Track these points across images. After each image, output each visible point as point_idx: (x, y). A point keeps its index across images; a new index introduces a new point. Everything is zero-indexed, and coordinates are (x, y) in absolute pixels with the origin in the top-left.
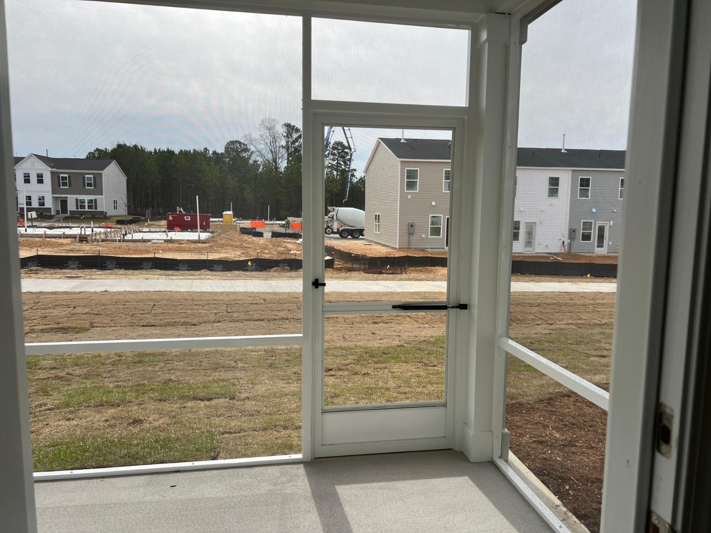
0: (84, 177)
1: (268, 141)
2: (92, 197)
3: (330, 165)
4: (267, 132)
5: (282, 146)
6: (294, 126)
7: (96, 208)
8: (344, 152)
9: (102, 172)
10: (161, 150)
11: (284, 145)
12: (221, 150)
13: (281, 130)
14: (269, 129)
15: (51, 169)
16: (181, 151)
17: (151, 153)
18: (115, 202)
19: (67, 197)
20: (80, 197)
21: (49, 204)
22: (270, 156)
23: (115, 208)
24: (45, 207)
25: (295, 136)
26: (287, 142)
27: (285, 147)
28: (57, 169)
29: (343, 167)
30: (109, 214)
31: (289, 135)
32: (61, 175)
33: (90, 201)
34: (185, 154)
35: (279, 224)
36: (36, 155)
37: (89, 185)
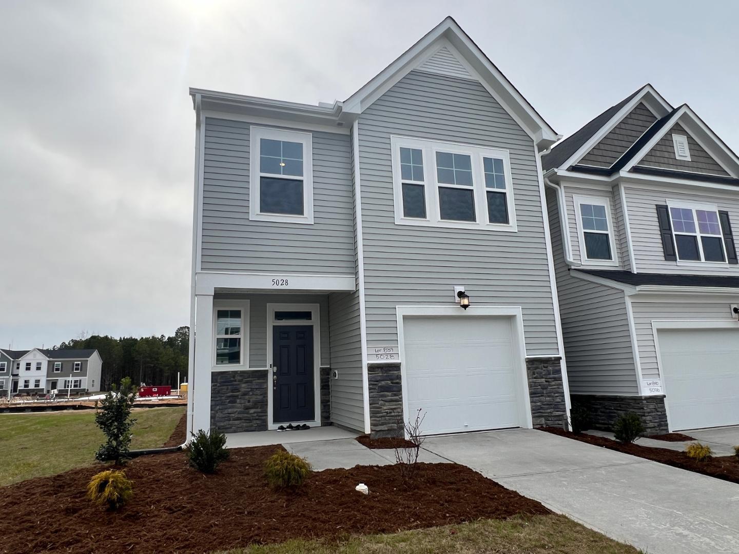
0: (73, 364)
2: (78, 378)
7: (80, 387)
9: (88, 359)
10: (126, 338)
12: (173, 335)
15: (48, 359)
16: (142, 338)
17: (116, 341)
18: (93, 381)
19: (58, 380)
20: (67, 379)
21: (43, 385)
23: (93, 386)
24: (40, 388)
28: (53, 358)
30: (89, 391)
32: (76, 363)
33: (76, 381)
34: (146, 341)
36: (38, 349)
37: (57, 370)
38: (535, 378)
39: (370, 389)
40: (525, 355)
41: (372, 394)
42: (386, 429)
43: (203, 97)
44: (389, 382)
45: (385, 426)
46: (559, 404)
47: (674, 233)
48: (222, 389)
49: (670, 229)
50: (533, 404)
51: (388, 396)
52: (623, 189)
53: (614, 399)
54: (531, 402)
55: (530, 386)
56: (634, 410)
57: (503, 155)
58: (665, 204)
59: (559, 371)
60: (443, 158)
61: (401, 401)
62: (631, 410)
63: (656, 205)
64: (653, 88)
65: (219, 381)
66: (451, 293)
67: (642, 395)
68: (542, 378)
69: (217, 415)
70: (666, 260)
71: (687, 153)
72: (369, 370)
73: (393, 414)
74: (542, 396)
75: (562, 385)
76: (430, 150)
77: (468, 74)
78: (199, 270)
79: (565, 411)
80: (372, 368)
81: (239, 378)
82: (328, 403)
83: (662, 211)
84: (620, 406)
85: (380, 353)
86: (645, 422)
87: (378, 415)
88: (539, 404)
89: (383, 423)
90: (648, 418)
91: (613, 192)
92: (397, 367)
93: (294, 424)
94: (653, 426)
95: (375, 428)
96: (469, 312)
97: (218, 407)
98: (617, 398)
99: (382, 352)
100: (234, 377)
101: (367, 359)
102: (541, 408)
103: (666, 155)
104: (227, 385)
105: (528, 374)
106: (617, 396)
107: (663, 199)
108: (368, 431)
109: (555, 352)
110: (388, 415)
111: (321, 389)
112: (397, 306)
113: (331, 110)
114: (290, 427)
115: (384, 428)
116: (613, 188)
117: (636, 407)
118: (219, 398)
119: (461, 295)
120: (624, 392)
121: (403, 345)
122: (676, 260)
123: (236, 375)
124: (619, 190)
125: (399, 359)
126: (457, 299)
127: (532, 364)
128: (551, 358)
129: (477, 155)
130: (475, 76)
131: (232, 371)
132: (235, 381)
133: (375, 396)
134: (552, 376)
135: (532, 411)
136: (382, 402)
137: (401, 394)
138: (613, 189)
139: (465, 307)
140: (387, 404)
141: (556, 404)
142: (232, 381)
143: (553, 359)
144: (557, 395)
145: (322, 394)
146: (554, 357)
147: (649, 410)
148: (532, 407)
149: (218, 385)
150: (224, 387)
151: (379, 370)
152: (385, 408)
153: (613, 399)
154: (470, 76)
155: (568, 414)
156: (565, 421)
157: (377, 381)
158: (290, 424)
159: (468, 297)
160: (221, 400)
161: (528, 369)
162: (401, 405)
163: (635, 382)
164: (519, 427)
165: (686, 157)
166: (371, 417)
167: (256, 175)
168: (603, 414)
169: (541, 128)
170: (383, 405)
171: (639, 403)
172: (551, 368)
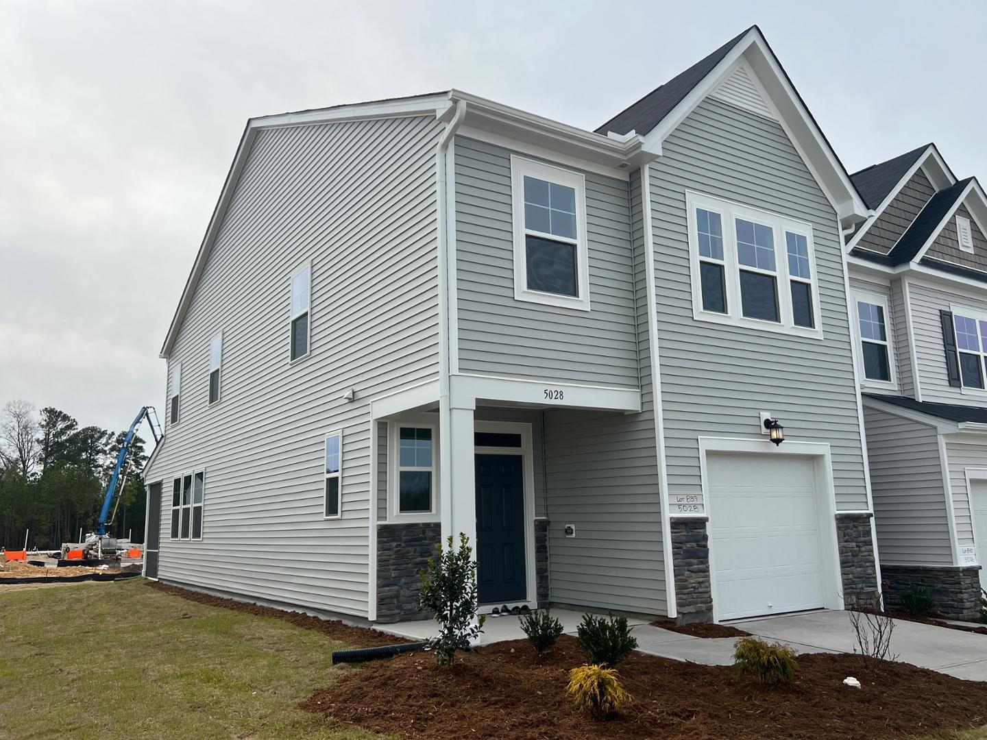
1: (14, 434)
3: (112, 466)
4: (15, 420)
5: (38, 441)
6: (61, 412)
8: (136, 446)
11: (41, 439)
13: (38, 418)
14: (18, 416)
22: (15, 455)
25: (61, 425)
26: (47, 434)
27: (42, 441)
29: (133, 468)
31: (51, 424)
35: (47, 554)
38: (846, 541)
39: (674, 554)
40: (835, 510)
41: (677, 561)
42: (694, 611)
43: (468, 105)
44: (694, 545)
45: (692, 606)
46: (871, 576)
47: (959, 350)
48: (408, 552)
49: (954, 345)
50: (846, 577)
51: (694, 565)
52: (907, 285)
53: (916, 570)
54: (843, 574)
55: (841, 553)
56: (945, 586)
57: (804, 230)
58: (949, 310)
59: (869, 533)
60: (744, 228)
61: (708, 571)
62: (940, 585)
63: (940, 310)
64: (936, 150)
65: (404, 538)
66: (756, 422)
67: (959, 566)
68: (852, 541)
69: (402, 592)
70: (950, 385)
71: (971, 244)
72: (672, 528)
73: (701, 590)
74: (853, 566)
75: (872, 551)
76: (730, 214)
77: (766, 109)
78: (455, 370)
79: (876, 586)
80: (676, 524)
81: (430, 534)
82: (546, 574)
83: (946, 318)
84: (922, 581)
85: (682, 502)
86: (961, 601)
87: (685, 591)
88: (850, 576)
89: (690, 602)
90: (965, 596)
91: (893, 288)
92: (701, 523)
93: (510, 606)
94: (969, 606)
95: (682, 610)
96: (782, 448)
97: (403, 580)
98: (920, 570)
99: (685, 502)
100: (424, 532)
101: (669, 512)
102: (853, 582)
103: (950, 243)
104: (414, 546)
105: (838, 536)
106: (919, 567)
107: (946, 303)
108: (673, 613)
109: (864, 506)
110: (696, 591)
111: (536, 552)
112: (699, 437)
113: (621, 145)
114: (505, 609)
115: (691, 609)
116: (891, 282)
117: (948, 582)
118: (405, 566)
119: (768, 424)
120: (934, 562)
121: (708, 491)
122: (960, 387)
123: (427, 530)
124: (901, 286)
125: (704, 512)
126: (764, 430)
127: (843, 520)
128: (862, 514)
129: (781, 227)
130: (774, 115)
131: (423, 524)
132: (426, 539)
133: (680, 563)
134: (862, 539)
135: (843, 585)
136: (689, 573)
137: (708, 562)
138: (891, 284)
139: (778, 441)
140: (693, 575)
141: (868, 576)
142: (419, 540)
143: (865, 516)
144: (868, 564)
145: (538, 560)
146: (866, 514)
147: (966, 586)
148: (843, 580)
149: (403, 544)
150: (410, 548)
151: (683, 527)
152: (692, 581)
153: (911, 570)
154: (770, 113)
155: (880, 590)
156: (876, 600)
157: (681, 543)
158: (505, 606)
159: (782, 428)
160: (406, 569)
161: (839, 528)
162: (708, 576)
163: (948, 548)
164: (823, 608)
165: (969, 247)
166: (677, 594)
167: (521, 231)
168: (893, 591)
169: (851, 198)
170: (689, 577)
171: (953, 577)
172: (860, 528)
